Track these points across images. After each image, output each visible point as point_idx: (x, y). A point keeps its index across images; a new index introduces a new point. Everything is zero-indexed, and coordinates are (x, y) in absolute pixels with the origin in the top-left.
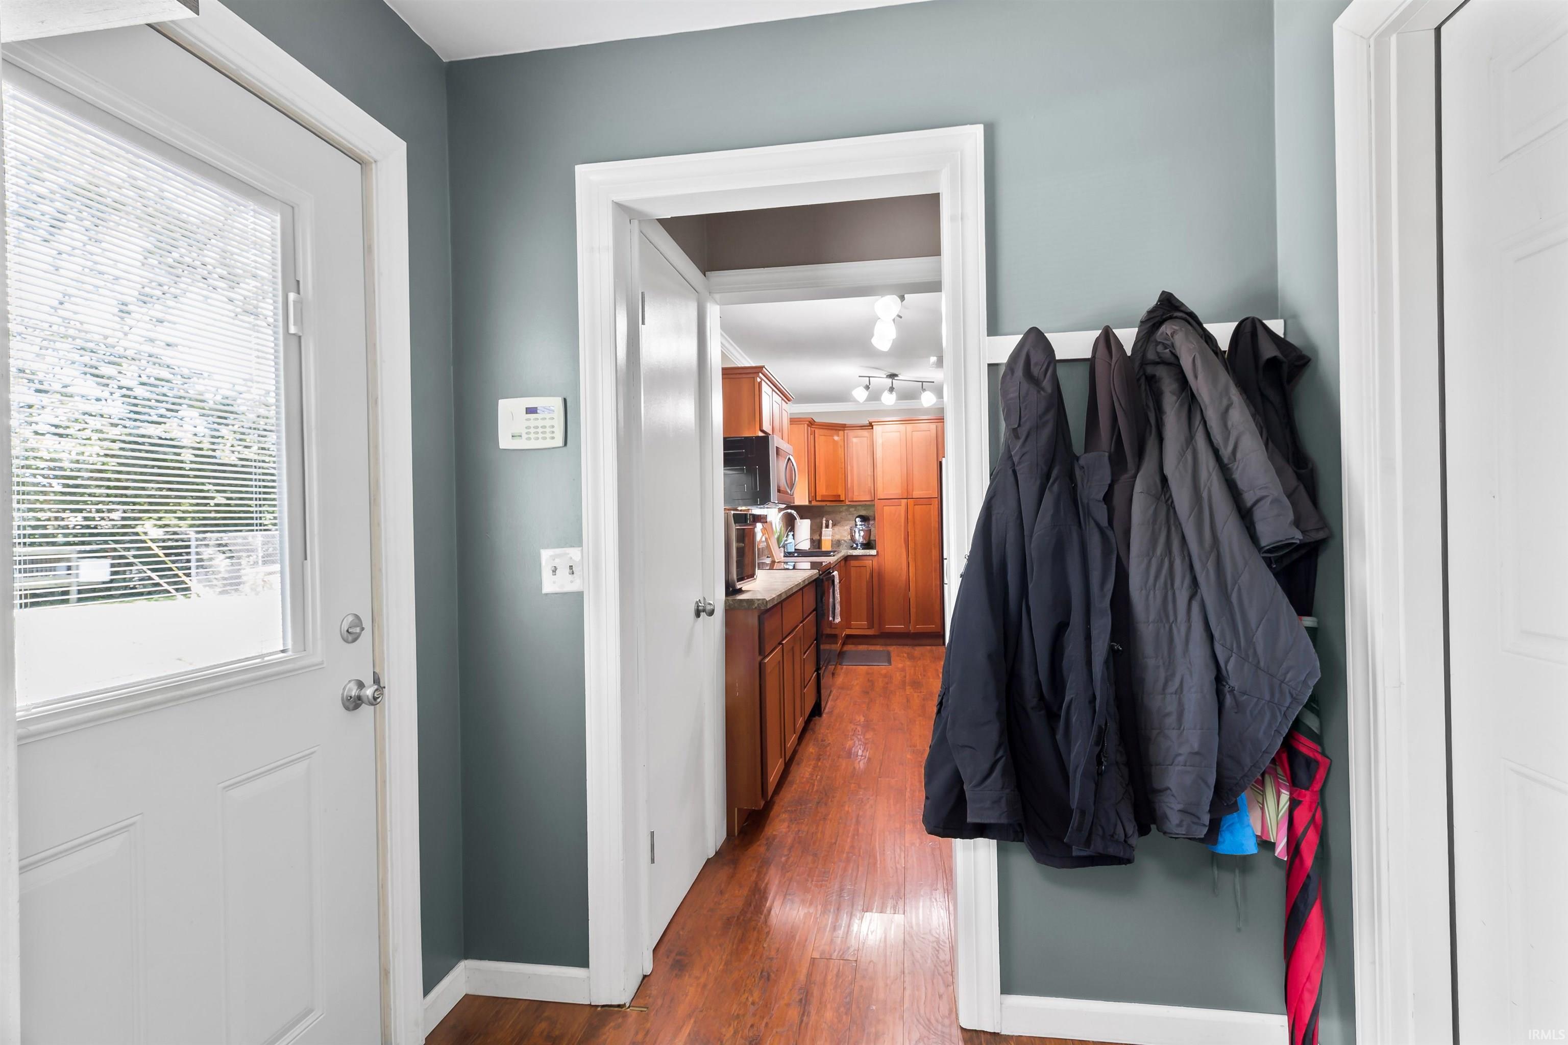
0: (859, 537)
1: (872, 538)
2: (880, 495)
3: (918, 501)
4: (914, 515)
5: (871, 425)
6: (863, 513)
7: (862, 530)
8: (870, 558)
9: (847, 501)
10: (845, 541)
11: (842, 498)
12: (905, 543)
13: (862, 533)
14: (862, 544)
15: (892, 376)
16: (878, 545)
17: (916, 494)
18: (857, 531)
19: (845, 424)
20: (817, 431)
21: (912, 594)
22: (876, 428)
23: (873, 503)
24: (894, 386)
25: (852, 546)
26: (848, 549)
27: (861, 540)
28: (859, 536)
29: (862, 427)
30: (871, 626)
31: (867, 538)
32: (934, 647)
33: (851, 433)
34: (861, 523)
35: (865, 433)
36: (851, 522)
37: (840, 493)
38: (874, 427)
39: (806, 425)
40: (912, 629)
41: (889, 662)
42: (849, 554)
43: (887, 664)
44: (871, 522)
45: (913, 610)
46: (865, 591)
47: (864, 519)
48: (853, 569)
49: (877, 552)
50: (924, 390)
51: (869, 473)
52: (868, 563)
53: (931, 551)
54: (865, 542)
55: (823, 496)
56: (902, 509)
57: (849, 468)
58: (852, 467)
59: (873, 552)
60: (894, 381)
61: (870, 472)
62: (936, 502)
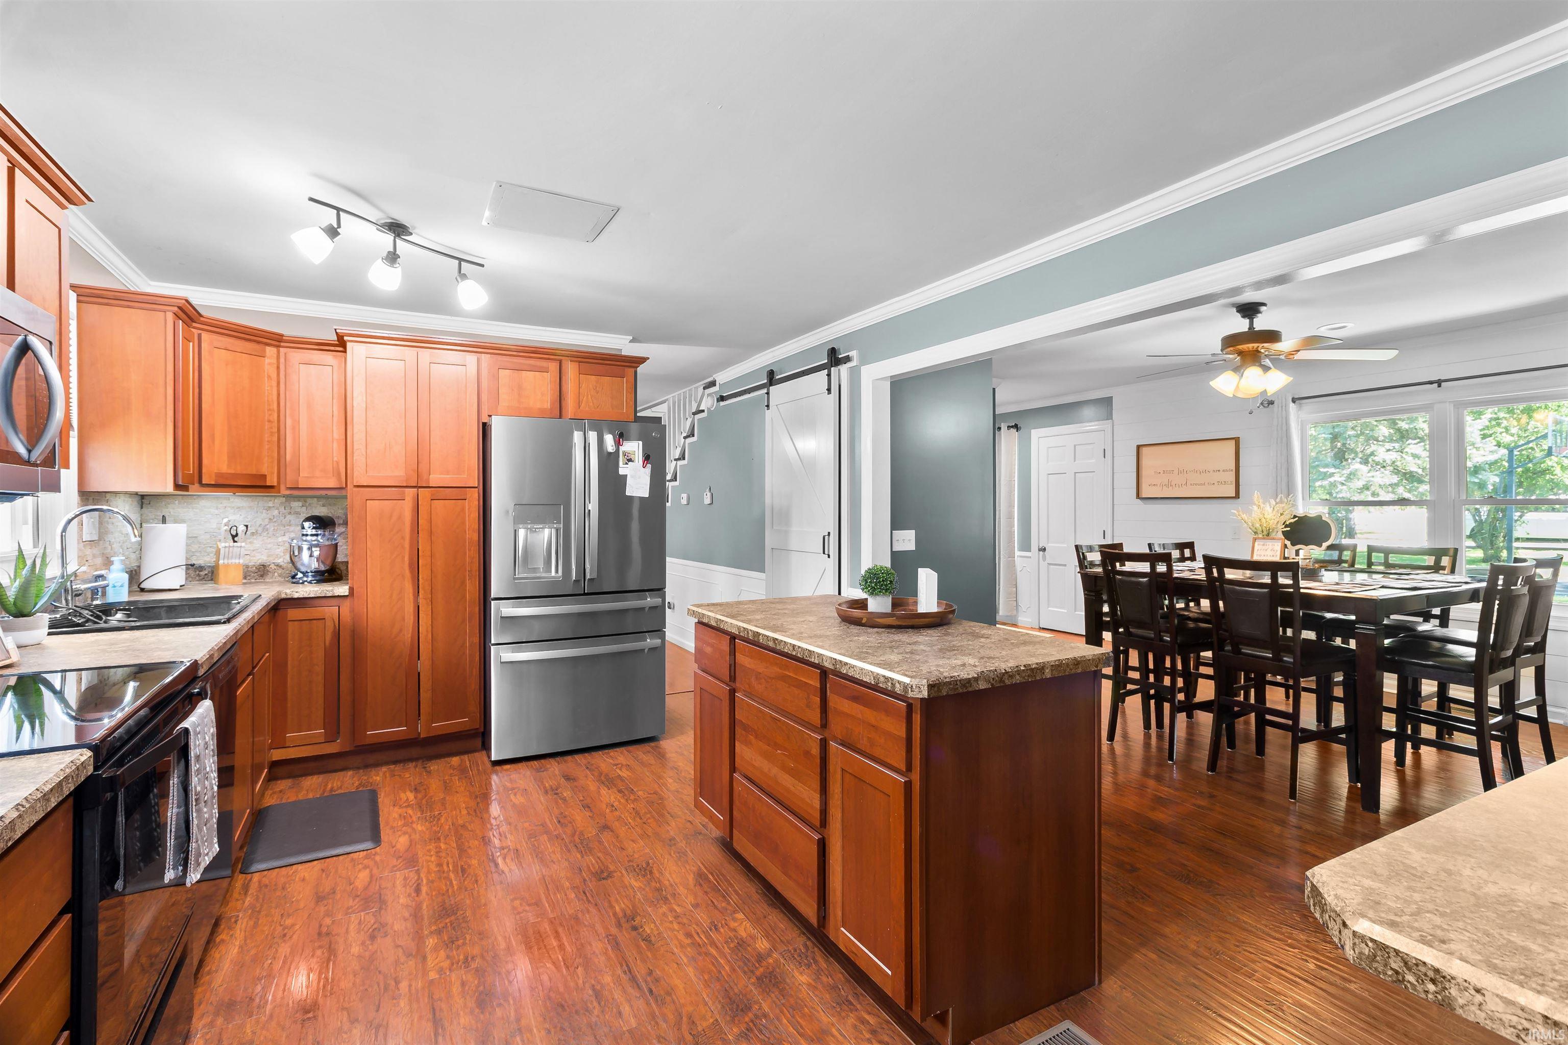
0: (310, 560)
1: (340, 558)
2: (360, 475)
3: (441, 492)
4: (430, 521)
5: (341, 344)
6: (321, 511)
7: (316, 546)
8: (334, 602)
9: (282, 487)
10: (278, 565)
11: (272, 480)
12: (412, 572)
13: (316, 552)
14: (317, 573)
15: (397, 229)
16: (354, 570)
17: (436, 479)
18: (305, 547)
19: (282, 335)
20: (205, 336)
21: (424, 666)
22: (355, 350)
23: (343, 493)
24: (398, 252)
25: (294, 577)
26: (281, 583)
27: (315, 565)
28: (311, 556)
29: (322, 346)
30: (332, 734)
31: (329, 562)
32: (466, 757)
33: (296, 356)
34: (314, 532)
35: (328, 358)
36: (292, 528)
37: (264, 470)
38: (349, 345)
39: (170, 317)
40: (422, 730)
41: (376, 838)
42: (283, 596)
43: (368, 845)
44: (339, 530)
45: (425, 696)
46: (320, 669)
47: (323, 523)
48: (292, 628)
49: (351, 590)
50: (463, 276)
51: (336, 436)
52: (331, 611)
53: (463, 583)
54: (323, 568)
55: (219, 475)
56: (407, 507)
57: (289, 422)
58: (297, 423)
59: (341, 589)
60: (398, 241)
61: (338, 433)
62: (474, 497)
